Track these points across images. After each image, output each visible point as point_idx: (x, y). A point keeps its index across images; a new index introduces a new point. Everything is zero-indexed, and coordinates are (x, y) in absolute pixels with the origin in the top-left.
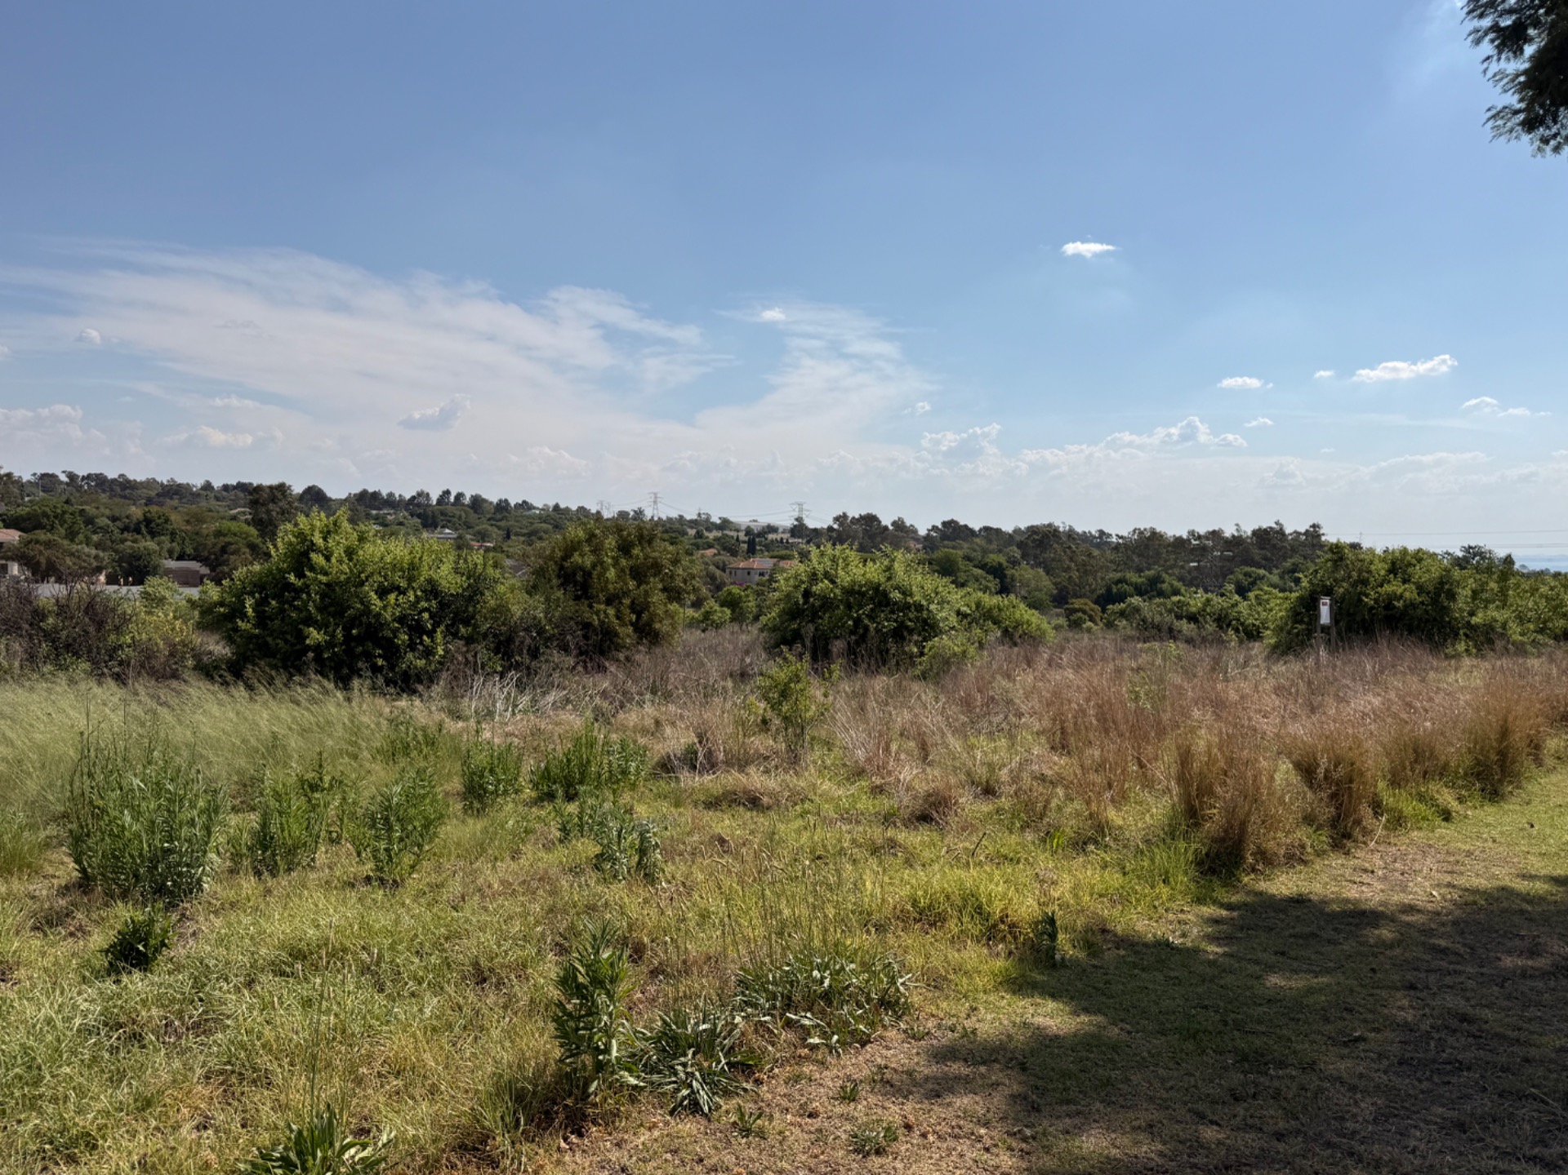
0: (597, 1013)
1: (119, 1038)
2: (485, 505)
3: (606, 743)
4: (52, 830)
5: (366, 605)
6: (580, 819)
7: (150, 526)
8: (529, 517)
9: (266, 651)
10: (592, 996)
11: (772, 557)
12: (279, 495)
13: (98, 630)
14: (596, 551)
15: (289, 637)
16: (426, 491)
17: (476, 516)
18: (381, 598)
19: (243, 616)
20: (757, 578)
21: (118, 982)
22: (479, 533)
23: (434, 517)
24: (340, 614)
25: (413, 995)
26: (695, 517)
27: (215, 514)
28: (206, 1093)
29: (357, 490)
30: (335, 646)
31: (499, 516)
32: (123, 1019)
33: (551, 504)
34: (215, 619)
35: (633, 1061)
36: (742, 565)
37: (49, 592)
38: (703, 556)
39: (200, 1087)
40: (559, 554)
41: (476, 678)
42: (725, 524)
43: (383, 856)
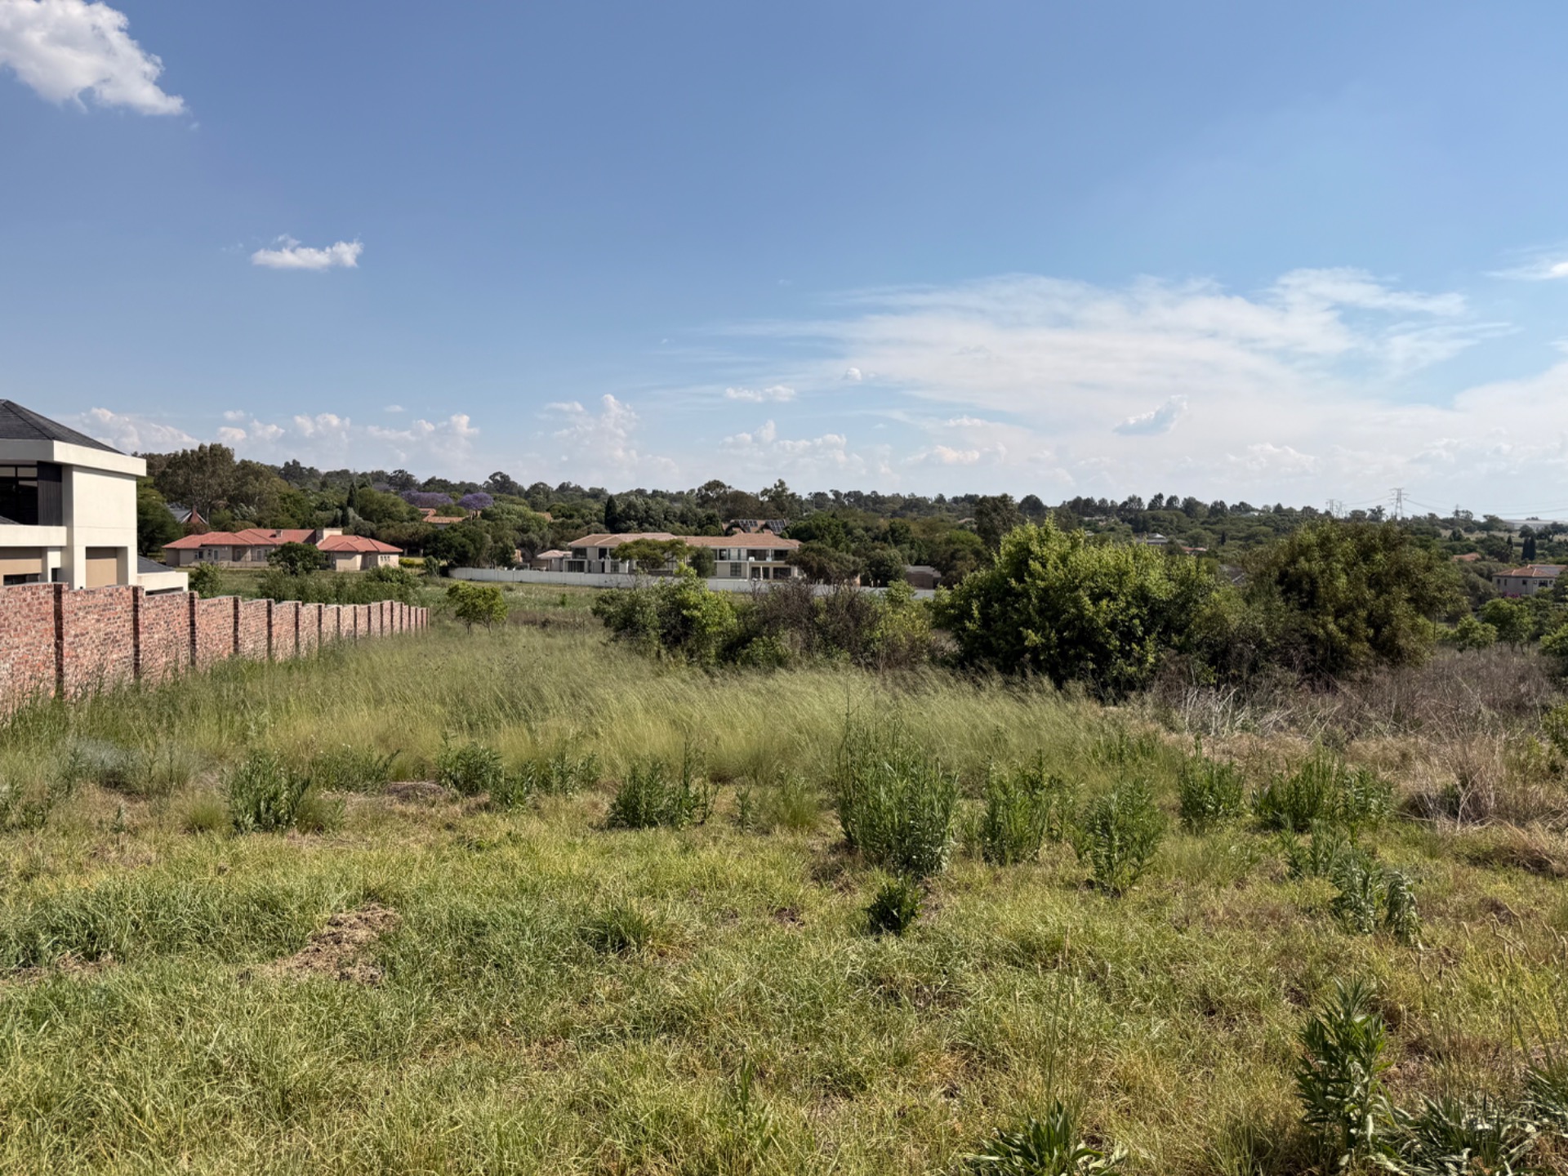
0: (1349, 1081)
1: (880, 993)
2: (1199, 508)
3: (1341, 774)
4: (823, 795)
5: (1081, 609)
6: (1314, 856)
7: (894, 536)
8: (1246, 520)
9: (989, 651)
10: (1343, 1061)
11: (1558, 563)
12: (1001, 505)
13: (856, 626)
14: (1327, 556)
15: (1010, 638)
16: (1138, 496)
17: (1189, 520)
18: (1094, 604)
19: (971, 617)
20: (1537, 589)
21: (878, 940)
22: (1192, 537)
23: (1145, 522)
24: (1055, 618)
25: (1139, 1011)
26: (1451, 516)
27: (946, 524)
28: (952, 1061)
29: (1070, 498)
30: (1050, 649)
31: (1213, 519)
32: (883, 976)
33: (1272, 504)
34: (945, 619)
35: (1392, 1144)
36: (1514, 572)
37: (821, 591)
38: (1461, 561)
39: (946, 1056)
40: (1283, 559)
41: (1191, 689)
42: (1492, 523)
43: (1103, 862)
